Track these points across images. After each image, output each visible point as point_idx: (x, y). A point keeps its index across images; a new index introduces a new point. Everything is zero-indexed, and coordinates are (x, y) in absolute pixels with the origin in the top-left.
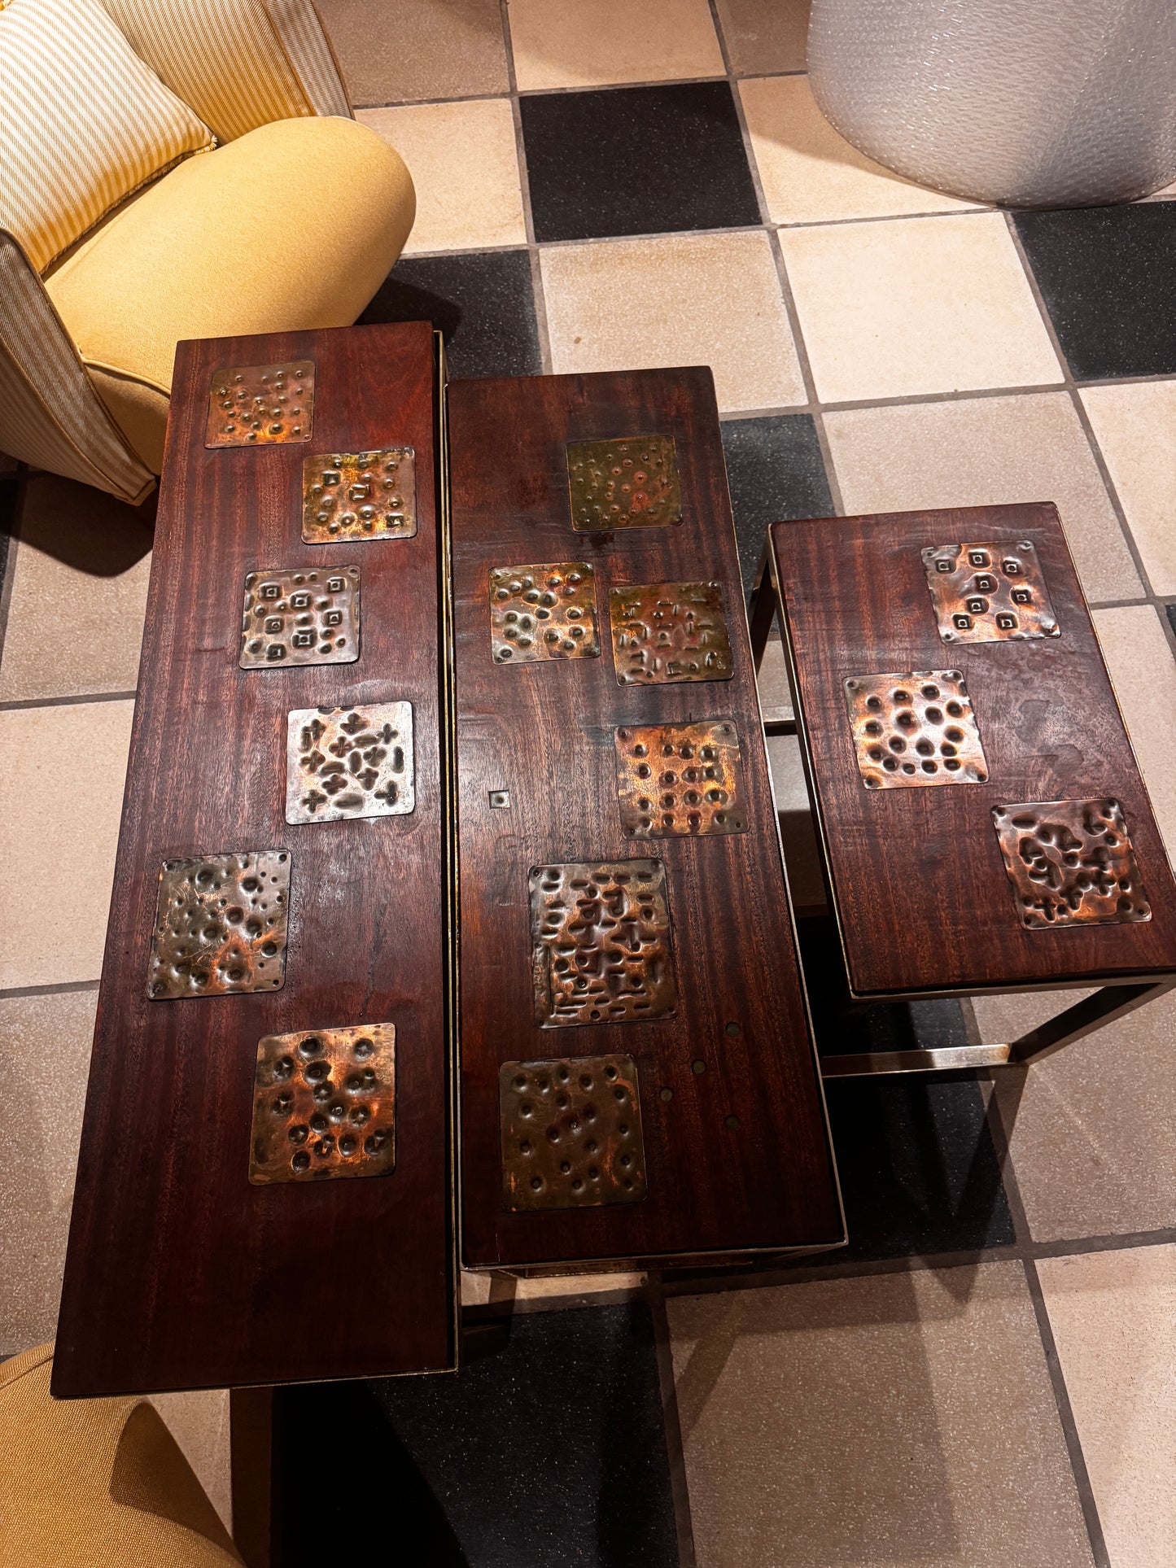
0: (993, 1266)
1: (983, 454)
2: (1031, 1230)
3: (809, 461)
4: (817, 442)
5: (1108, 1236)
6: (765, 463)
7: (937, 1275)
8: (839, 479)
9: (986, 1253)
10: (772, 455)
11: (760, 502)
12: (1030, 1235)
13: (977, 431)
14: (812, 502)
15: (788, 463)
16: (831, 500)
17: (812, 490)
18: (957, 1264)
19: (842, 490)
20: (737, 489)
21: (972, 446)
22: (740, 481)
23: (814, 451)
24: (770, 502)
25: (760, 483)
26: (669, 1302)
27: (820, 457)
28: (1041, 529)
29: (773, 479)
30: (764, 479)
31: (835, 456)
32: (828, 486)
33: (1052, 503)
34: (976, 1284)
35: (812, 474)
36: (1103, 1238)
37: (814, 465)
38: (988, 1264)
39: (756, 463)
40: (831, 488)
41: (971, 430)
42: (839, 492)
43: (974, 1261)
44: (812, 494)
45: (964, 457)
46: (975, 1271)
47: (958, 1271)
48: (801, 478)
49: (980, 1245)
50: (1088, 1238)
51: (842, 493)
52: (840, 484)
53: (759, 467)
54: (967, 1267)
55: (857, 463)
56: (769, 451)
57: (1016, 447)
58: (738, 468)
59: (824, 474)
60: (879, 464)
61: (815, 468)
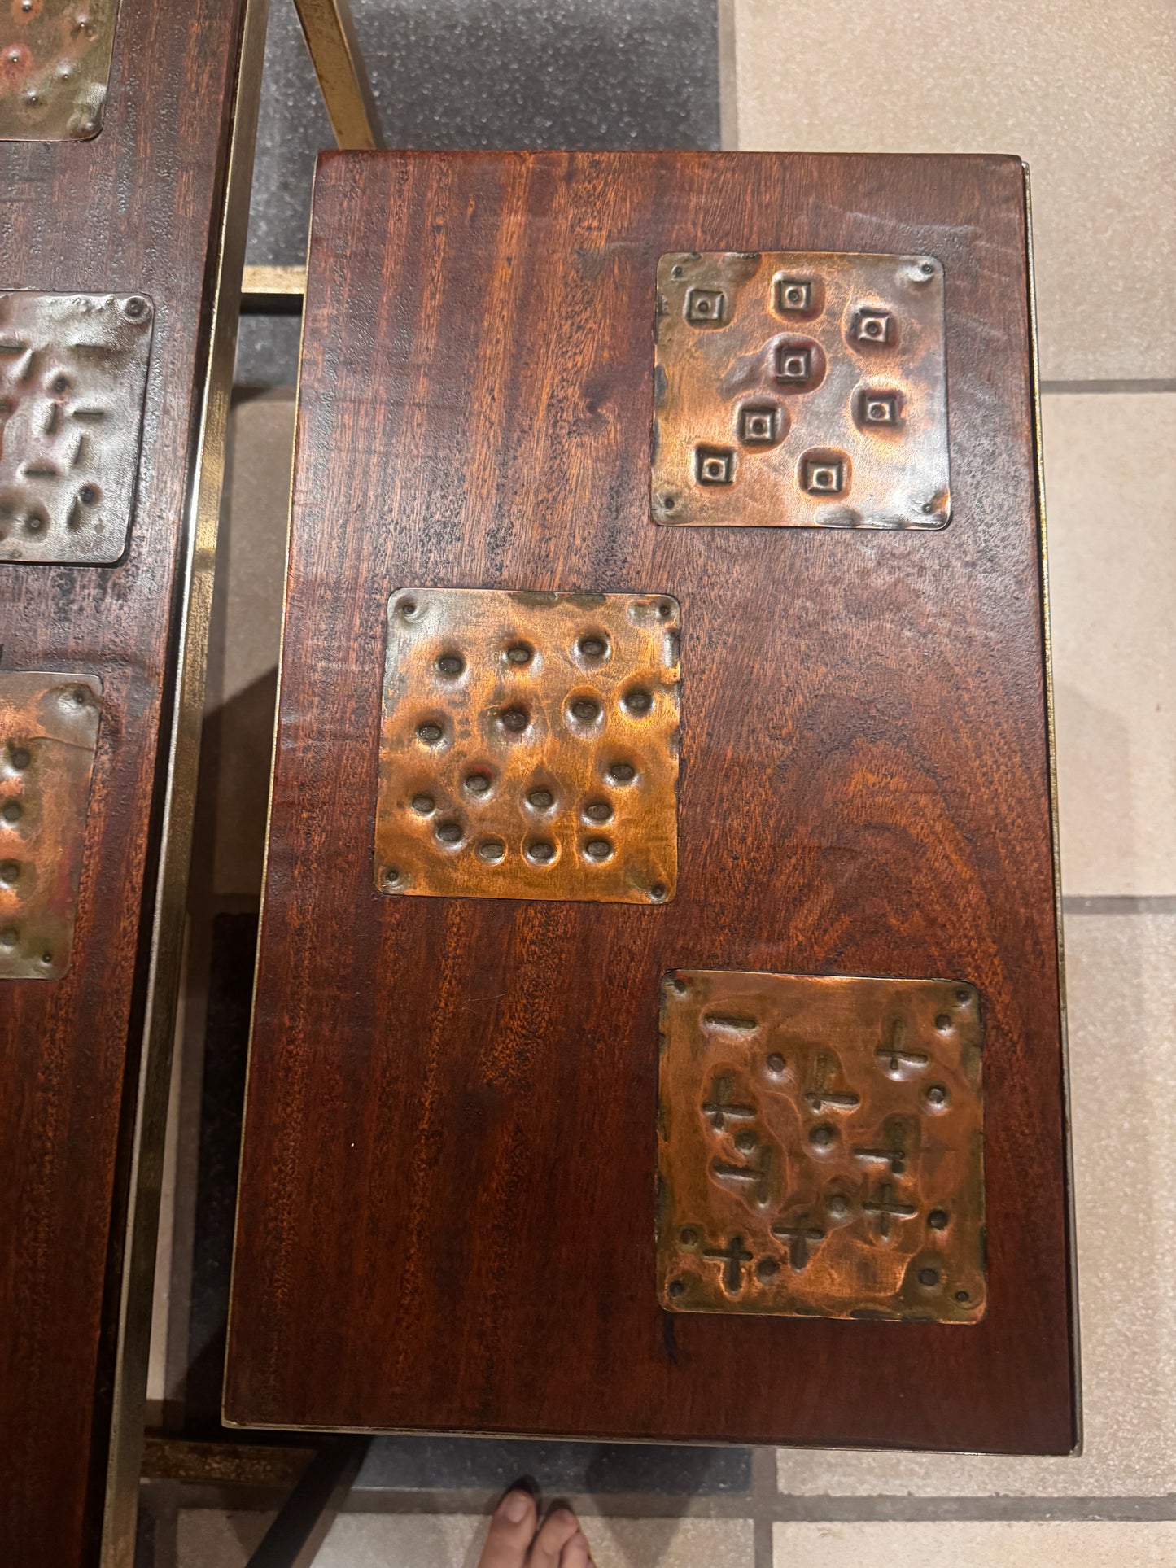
0: (704, 1524)
1: (1010, 69)
2: (780, 1473)
3: (694, 54)
4: (715, 18)
5: (903, 1498)
6: (613, 51)
7: (612, 1528)
8: (740, 94)
9: (697, 1503)
10: (629, 36)
11: (591, 126)
12: (776, 1481)
13: (1009, 21)
14: (685, 135)
15: (654, 54)
16: (718, 134)
17: (688, 112)
18: (649, 1513)
19: (741, 116)
20: (555, 97)
21: (992, 51)
22: (563, 83)
23: (706, 35)
24: (609, 128)
25: (596, 89)
26: (183, 1516)
27: (715, 46)
28: (971, 228)
29: (622, 84)
30: (606, 82)
31: (742, 49)
32: (717, 105)
33: (1017, 159)
34: (670, 1549)
35: (694, 79)
36: (893, 1499)
37: (701, 63)
38: (696, 1521)
39: (598, 50)
40: (723, 109)
41: (998, 19)
42: (736, 118)
43: (676, 1512)
44: (686, 119)
45: (974, 71)
46: (674, 1530)
47: (646, 1525)
48: (672, 87)
49: (691, 1488)
50: (870, 1498)
51: (740, 122)
52: (740, 105)
53: (601, 57)
54: (663, 1521)
55: (778, 67)
56: (626, 28)
57: (1073, 60)
58: (564, 57)
59: (716, 82)
60: (818, 71)
61: (702, 69)
